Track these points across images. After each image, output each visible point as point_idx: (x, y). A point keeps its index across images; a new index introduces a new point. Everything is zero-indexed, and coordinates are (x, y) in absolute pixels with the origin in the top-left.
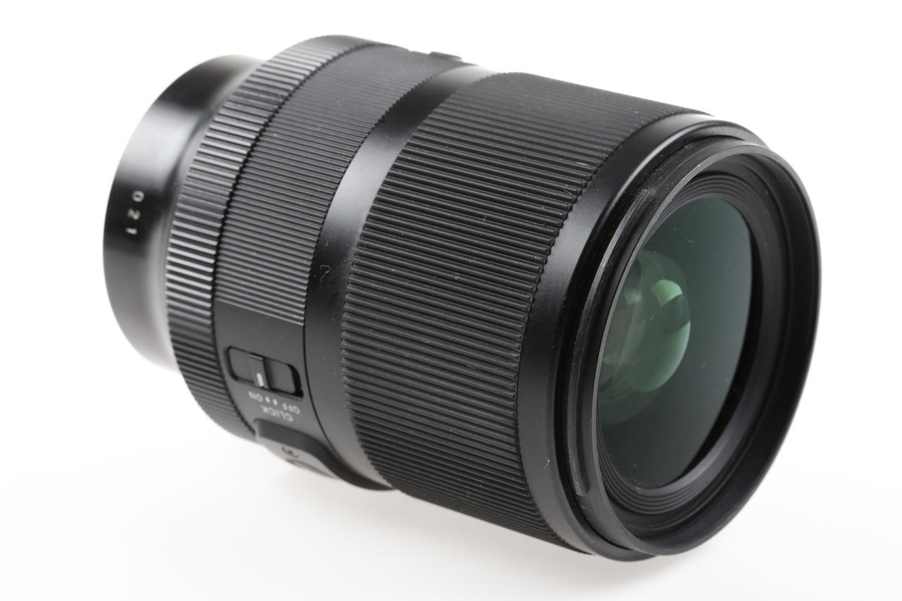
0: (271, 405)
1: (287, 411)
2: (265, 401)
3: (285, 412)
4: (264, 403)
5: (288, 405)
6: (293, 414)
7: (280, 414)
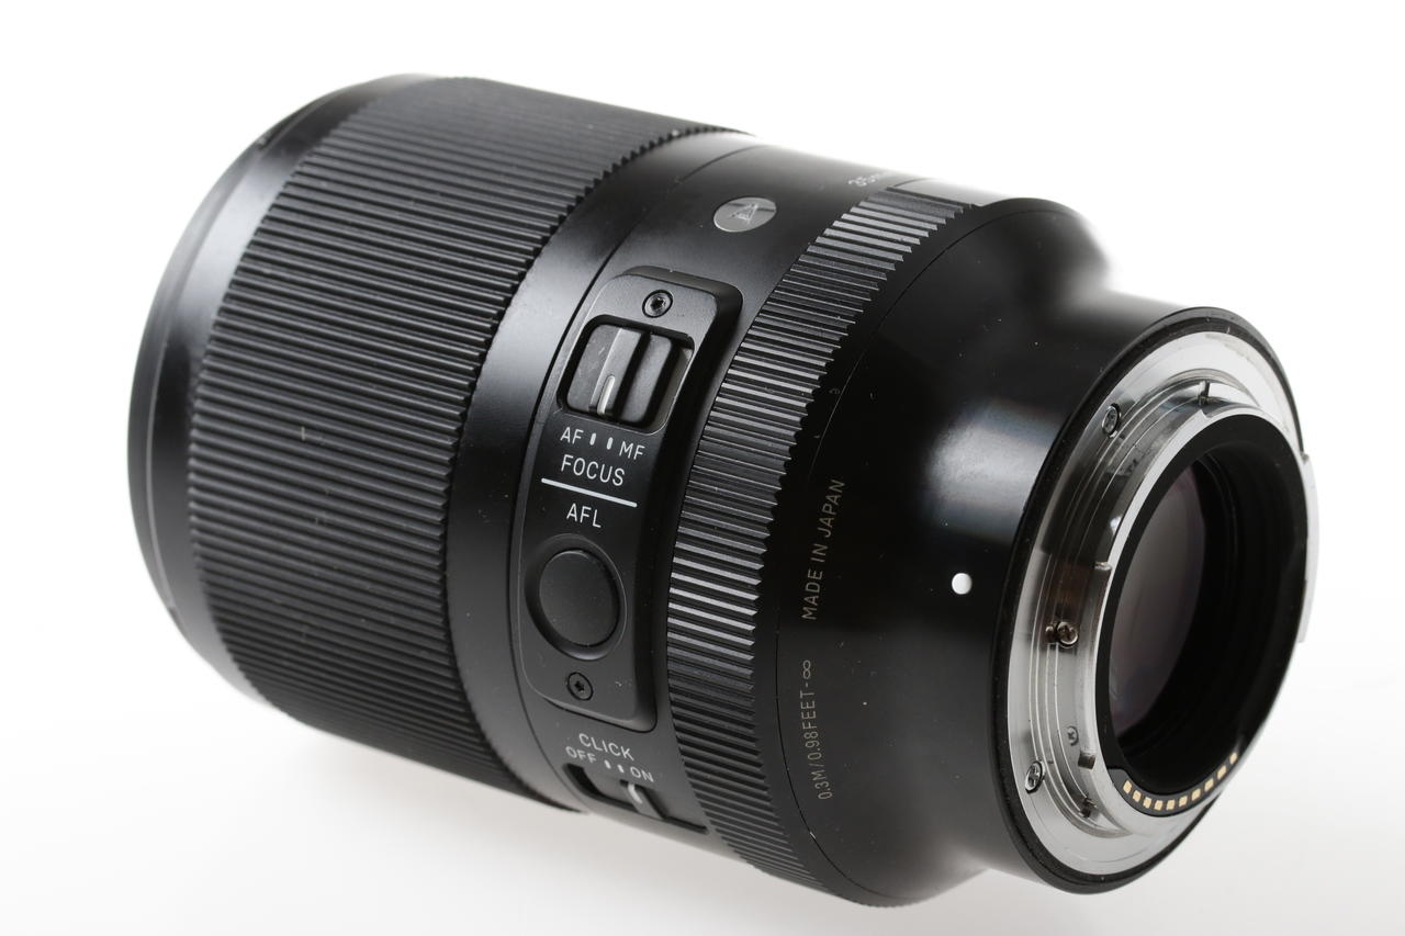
0: (615, 761)
1: (587, 750)
2: (626, 768)
3: (591, 750)
4: (627, 763)
5: (586, 759)
6: (577, 746)
7: (600, 745)
